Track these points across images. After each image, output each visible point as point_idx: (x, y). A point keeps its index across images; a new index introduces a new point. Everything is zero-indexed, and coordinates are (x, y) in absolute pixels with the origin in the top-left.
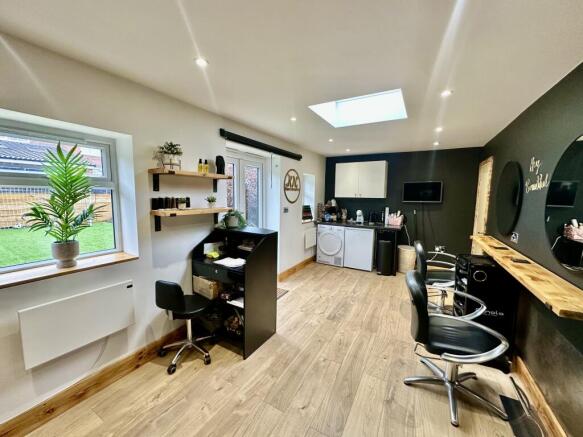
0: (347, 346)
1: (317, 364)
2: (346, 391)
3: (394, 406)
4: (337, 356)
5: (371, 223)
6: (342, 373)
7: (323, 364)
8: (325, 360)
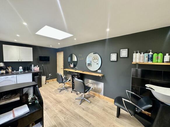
0: (62, 110)
1: (65, 121)
2: (78, 117)
3: (85, 109)
4: (65, 114)
5: (26, 71)
6: (72, 115)
7: (66, 119)
8: (65, 118)
